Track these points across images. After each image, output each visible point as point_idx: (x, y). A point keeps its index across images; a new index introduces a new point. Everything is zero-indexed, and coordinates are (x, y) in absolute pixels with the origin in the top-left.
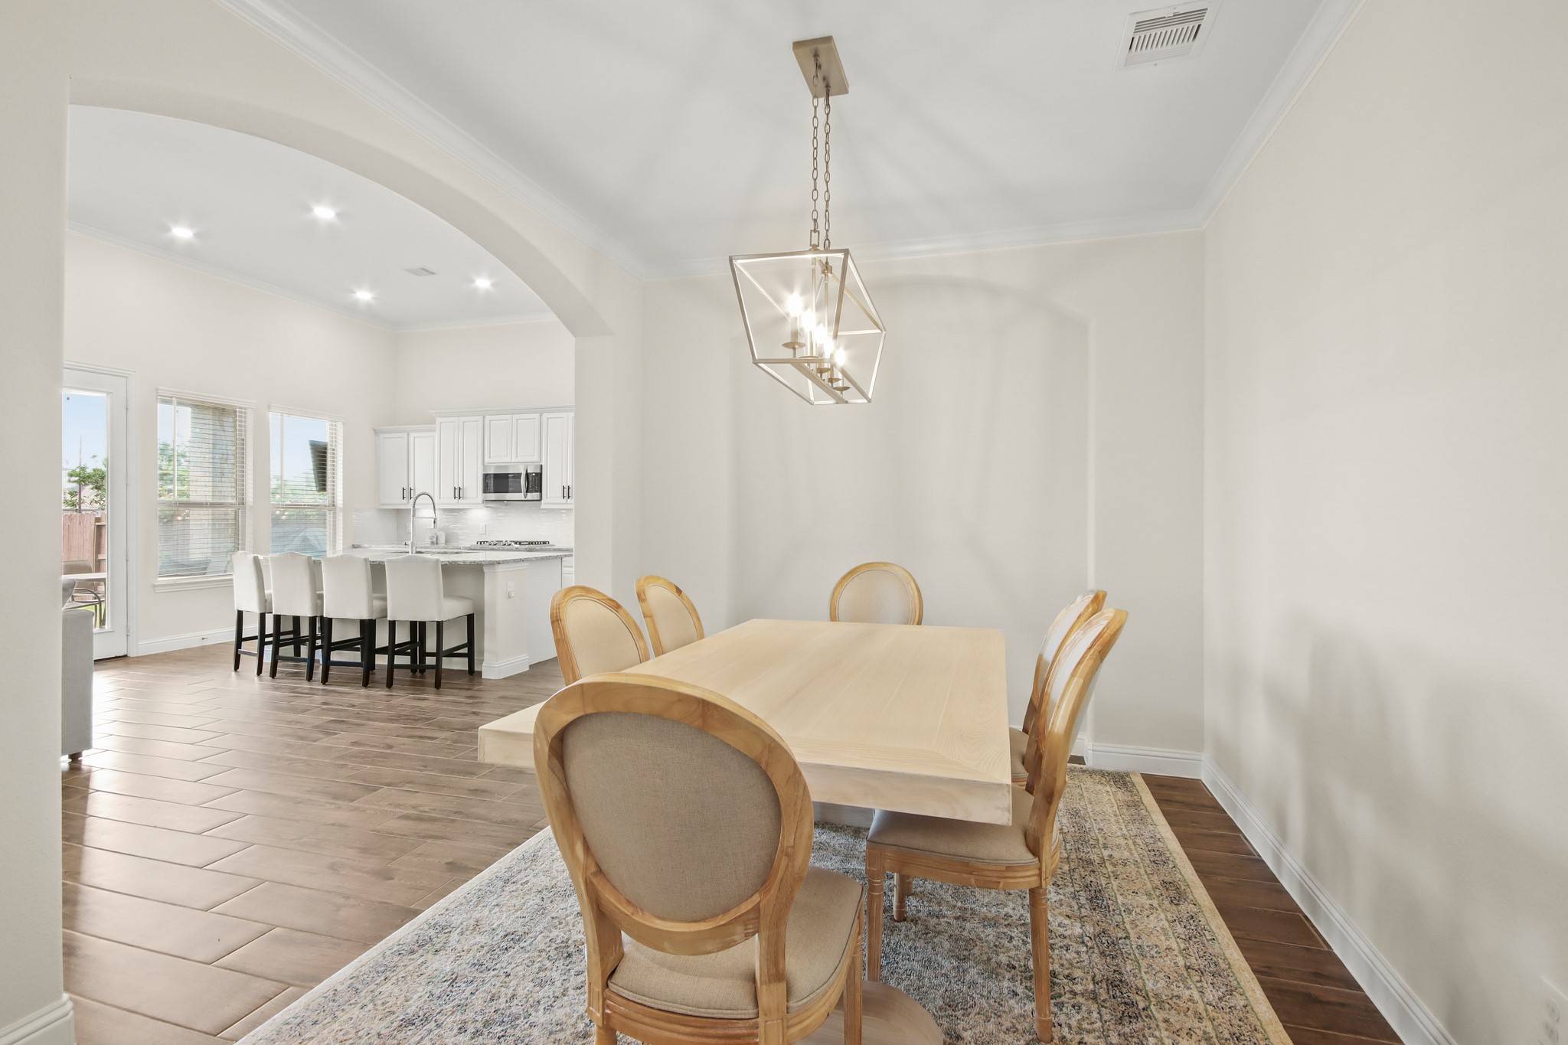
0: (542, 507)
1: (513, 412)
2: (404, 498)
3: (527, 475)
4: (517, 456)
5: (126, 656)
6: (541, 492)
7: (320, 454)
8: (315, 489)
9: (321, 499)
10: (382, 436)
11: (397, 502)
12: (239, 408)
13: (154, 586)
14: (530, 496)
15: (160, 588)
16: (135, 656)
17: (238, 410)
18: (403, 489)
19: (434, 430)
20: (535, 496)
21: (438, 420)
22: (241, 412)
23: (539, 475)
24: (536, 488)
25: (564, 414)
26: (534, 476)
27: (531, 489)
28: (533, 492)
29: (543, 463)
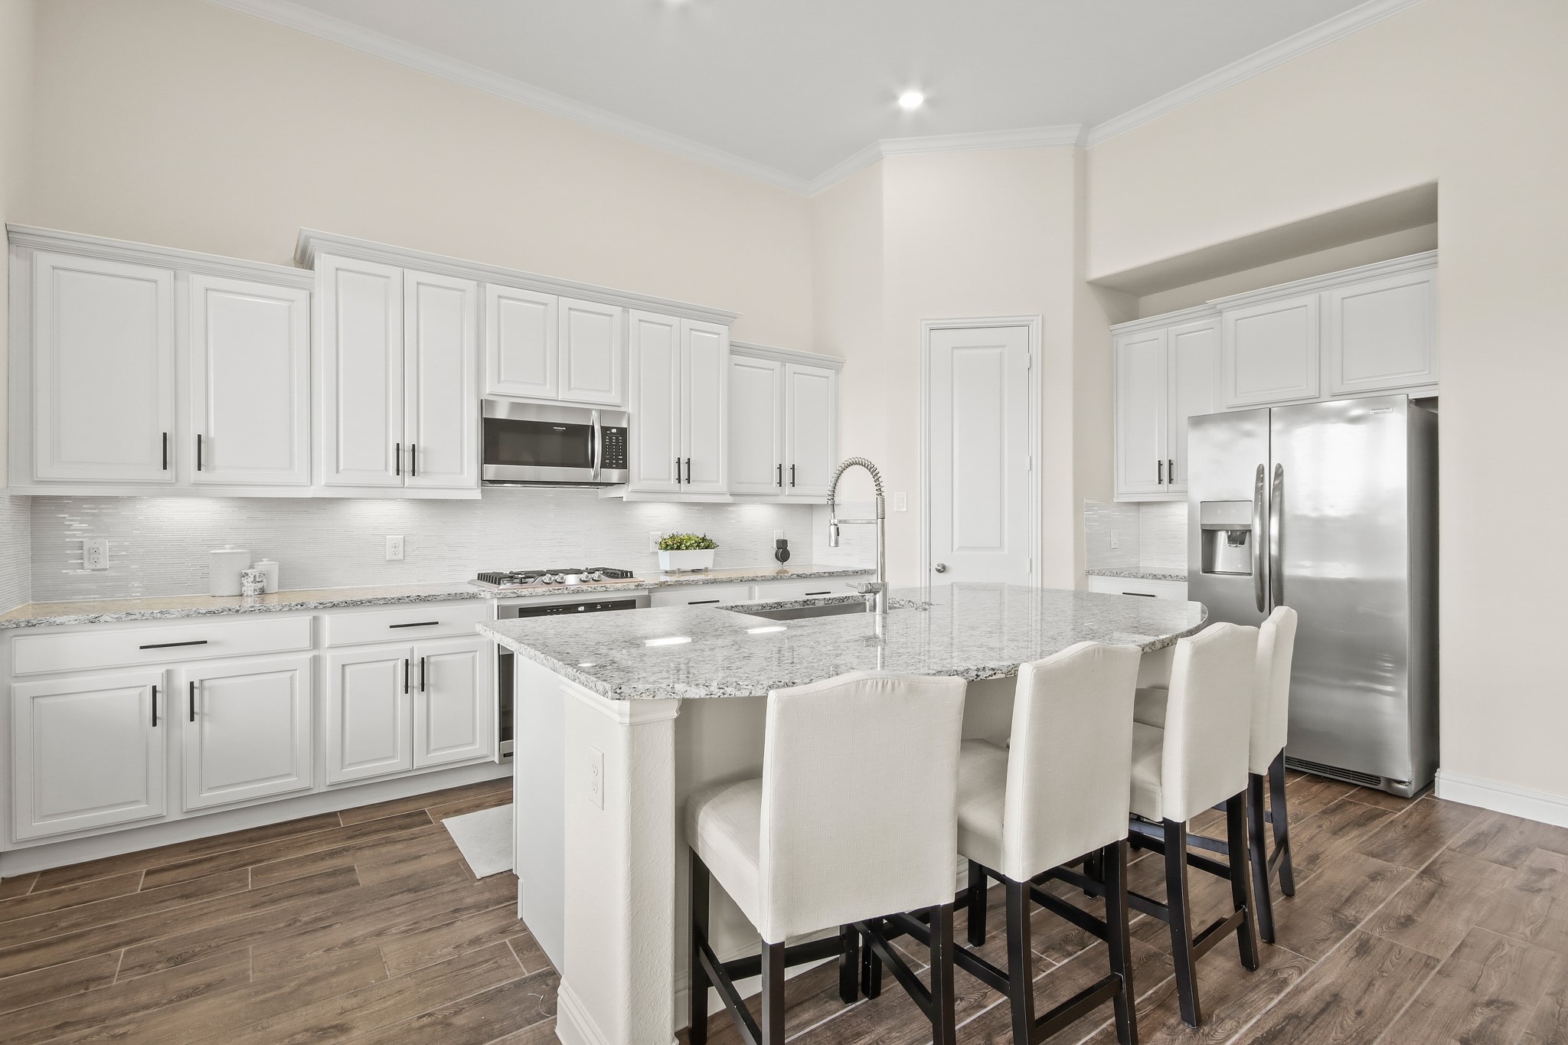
1: (559, 290)
3: (604, 429)
4: (569, 389)
6: (625, 467)
10: (44, 261)
14: (607, 475)
20: (617, 475)
23: (623, 432)
24: (620, 459)
25: (674, 320)
26: (614, 433)
27: (607, 461)
28: (614, 468)
29: (631, 409)
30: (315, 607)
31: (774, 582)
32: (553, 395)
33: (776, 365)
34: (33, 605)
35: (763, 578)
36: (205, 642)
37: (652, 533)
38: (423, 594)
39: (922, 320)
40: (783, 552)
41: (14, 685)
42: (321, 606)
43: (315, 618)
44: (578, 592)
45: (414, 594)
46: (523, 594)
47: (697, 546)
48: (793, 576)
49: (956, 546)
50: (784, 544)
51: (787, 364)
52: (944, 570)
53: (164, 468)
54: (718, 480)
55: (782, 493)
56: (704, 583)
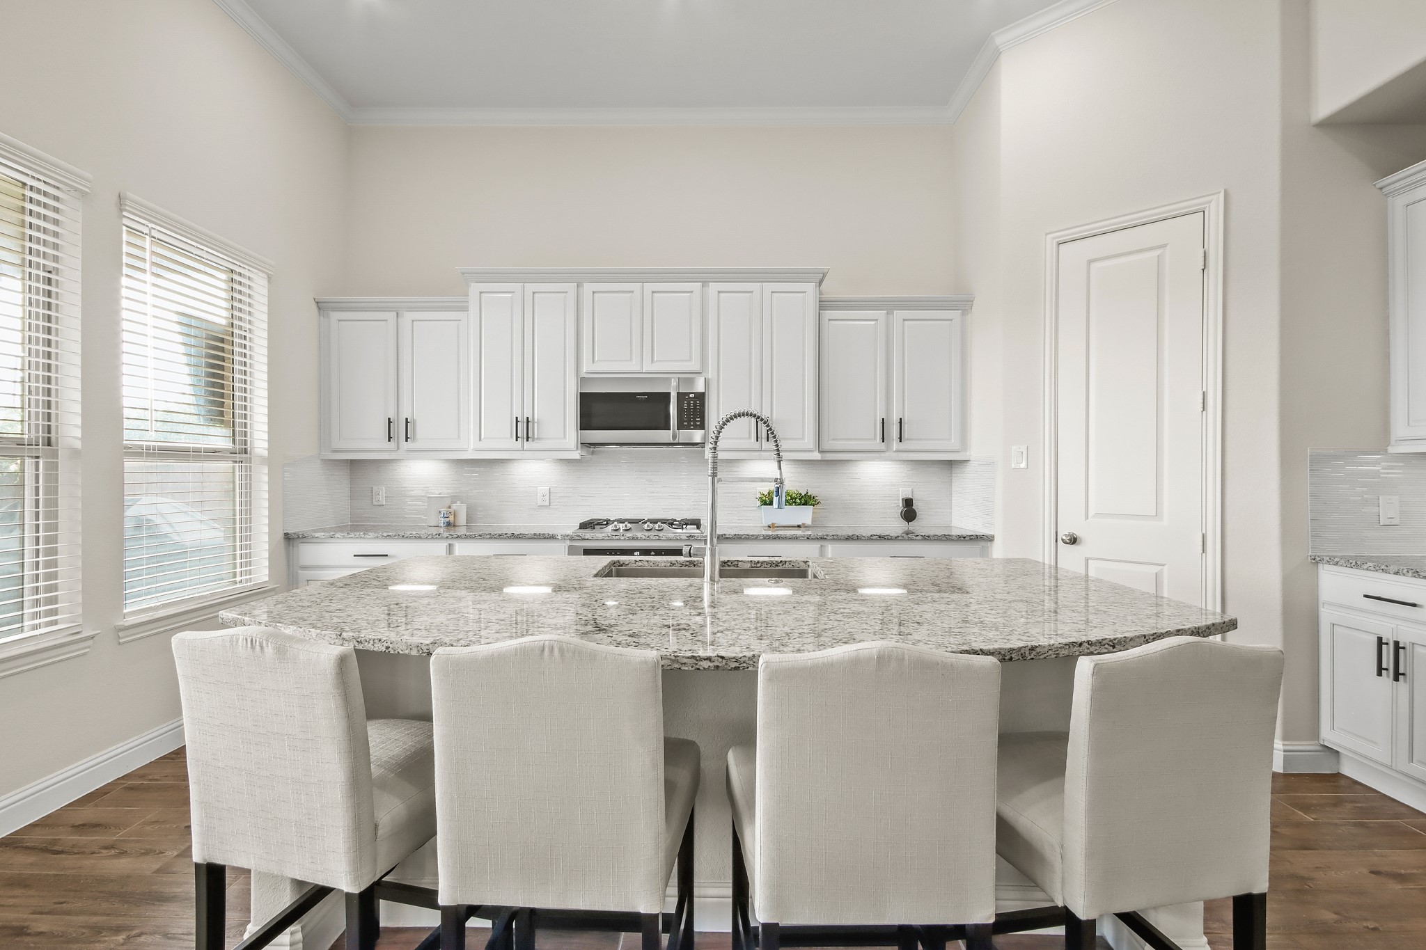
1: (643, 278)
2: (389, 438)
3: (678, 395)
4: (652, 362)
6: (703, 428)
10: (335, 316)
11: (370, 442)
14: (684, 435)
18: (390, 422)
19: (466, 308)
20: (697, 436)
21: (477, 288)
23: (701, 397)
24: (698, 421)
25: (755, 286)
26: (692, 398)
27: (683, 423)
28: (692, 429)
29: (711, 374)
30: (447, 537)
31: (847, 542)
32: (638, 369)
33: (881, 314)
34: (351, 525)
35: (835, 537)
36: (387, 555)
37: (758, 488)
38: (516, 533)
39: (1047, 234)
40: (909, 511)
41: (300, 572)
42: (451, 537)
43: (450, 545)
44: (633, 539)
45: (510, 532)
46: (586, 537)
47: (793, 502)
48: (874, 537)
49: (1091, 513)
50: (908, 503)
51: (895, 312)
52: (1073, 540)
53: (389, 441)
54: (803, 438)
55: (888, 449)
56: (765, 538)
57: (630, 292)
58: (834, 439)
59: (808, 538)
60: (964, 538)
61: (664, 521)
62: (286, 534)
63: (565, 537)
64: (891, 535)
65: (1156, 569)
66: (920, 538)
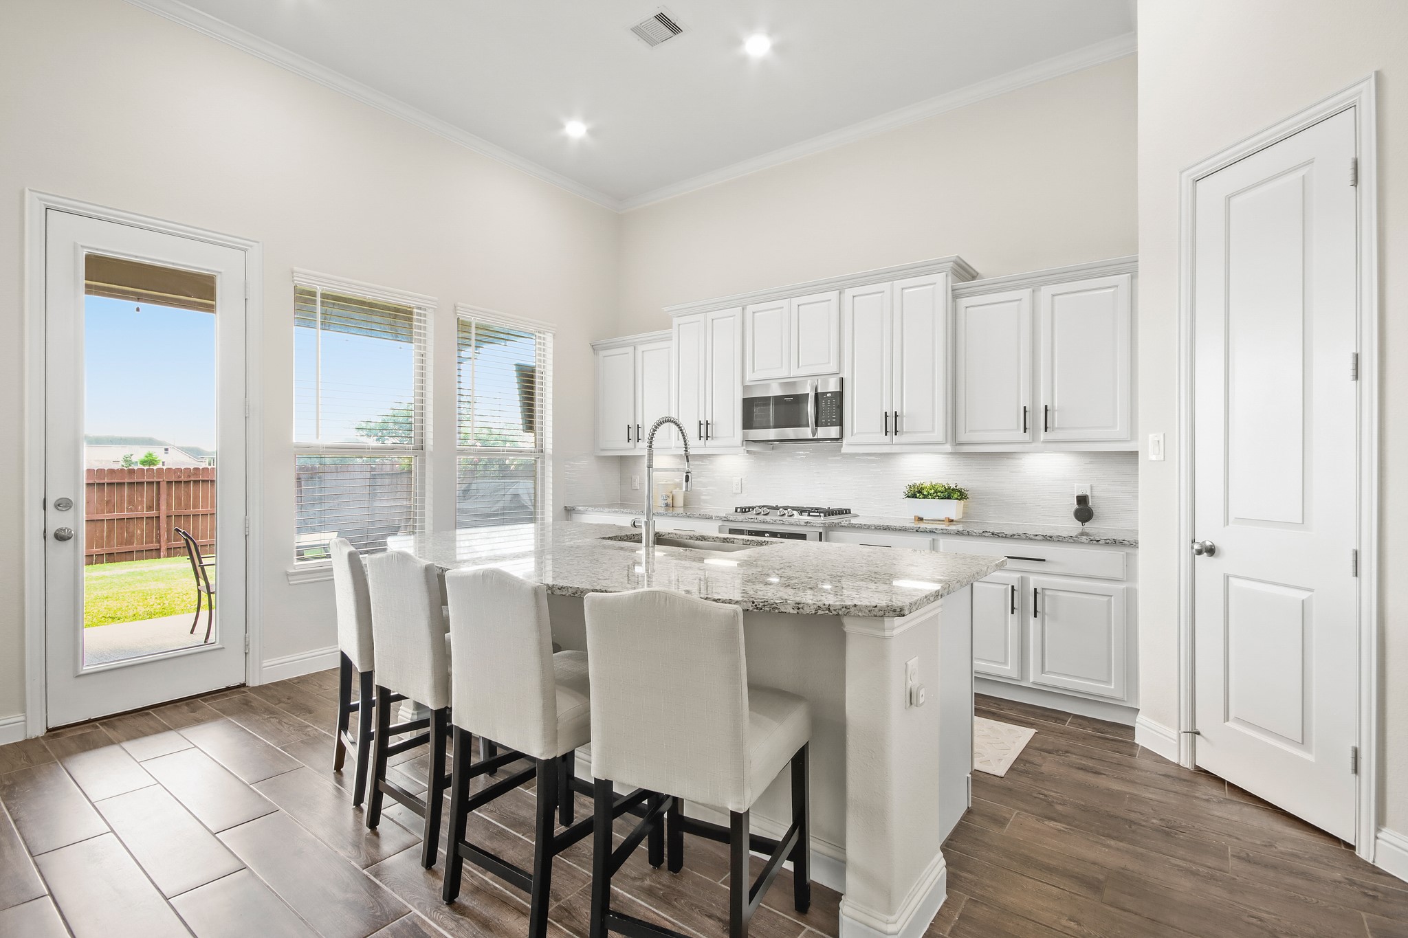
0: (844, 450)
1: (790, 294)
2: (629, 439)
3: (817, 395)
4: (798, 367)
5: (244, 685)
6: (841, 424)
7: (527, 378)
8: (521, 427)
9: (527, 441)
10: (602, 353)
11: (620, 445)
12: (418, 308)
13: (288, 575)
14: (822, 432)
15: (295, 578)
16: (257, 684)
17: (415, 310)
18: (629, 427)
19: (670, 339)
20: (833, 432)
21: (676, 321)
22: (419, 314)
23: (839, 395)
24: (834, 418)
25: (885, 286)
26: (829, 397)
27: (824, 421)
28: (829, 426)
29: (846, 375)
32: (786, 375)
33: (1026, 293)
34: (620, 504)
35: (944, 532)
39: (1181, 172)
40: (1080, 510)
44: (764, 522)
49: (1231, 519)
50: (1082, 500)
51: (1042, 288)
52: (1211, 551)
53: (629, 441)
54: (933, 430)
55: (1034, 439)
56: (876, 529)
57: (780, 308)
58: (971, 431)
59: (917, 531)
60: (1098, 541)
61: (794, 509)
62: (565, 507)
63: (719, 518)
64: (1006, 533)
65: (1304, 595)
66: (1041, 538)
